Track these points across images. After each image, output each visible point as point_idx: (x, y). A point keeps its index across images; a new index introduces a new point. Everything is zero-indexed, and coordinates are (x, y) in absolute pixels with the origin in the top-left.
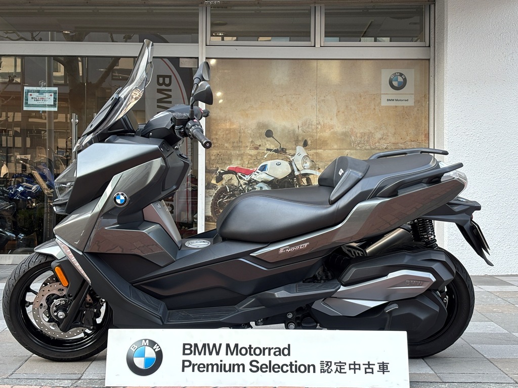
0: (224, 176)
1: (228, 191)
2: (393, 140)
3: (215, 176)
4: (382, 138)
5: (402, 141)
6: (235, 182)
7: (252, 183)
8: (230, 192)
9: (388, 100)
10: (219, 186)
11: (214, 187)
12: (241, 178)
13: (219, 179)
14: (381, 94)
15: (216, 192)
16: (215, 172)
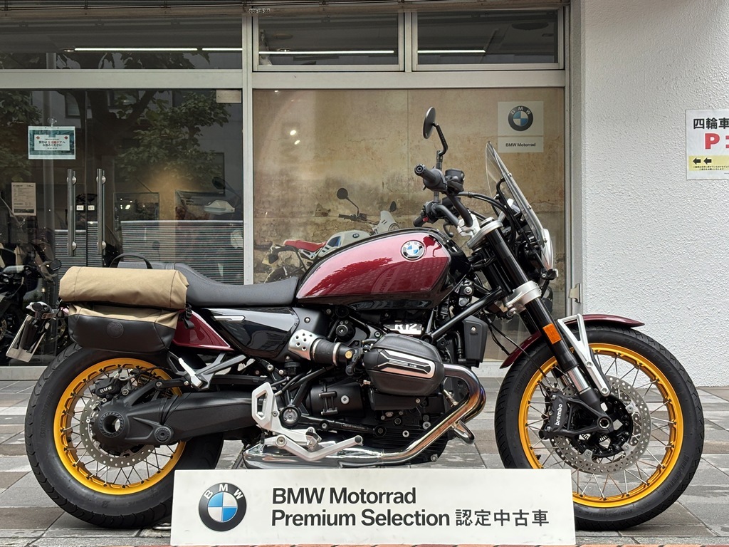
0: (280, 254)
1: (286, 274)
3: (268, 253)
6: (296, 262)
8: (289, 275)
9: (507, 145)
10: (274, 268)
11: (266, 269)
12: (303, 256)
13: (274, 258)
14: (497, 137)
15: (269, 276)
16: (267, 248)
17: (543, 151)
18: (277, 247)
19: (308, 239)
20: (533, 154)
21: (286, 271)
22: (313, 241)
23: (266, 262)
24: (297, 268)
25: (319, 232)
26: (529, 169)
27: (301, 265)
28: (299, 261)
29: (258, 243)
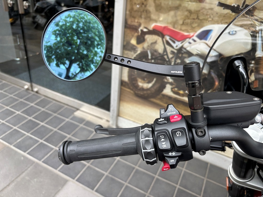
0: (146, 36)
1: (150, 57)
3: (136, 34)
6: (160, 48)
7: (182, 54)
8: (152, 59)
10: (139, 50)
11: (133, 49)
12: (168, 43)
13: (141, 40)
15: (135, 56)
16: (135, 29)
18: (145, 30)
19: (176, 26)
21: (150, 55)
22: (181, 30)
24: (160, 54)
25: (189, 21)
27: (164, 52)
28: (163, 47)
29: (129, 22)
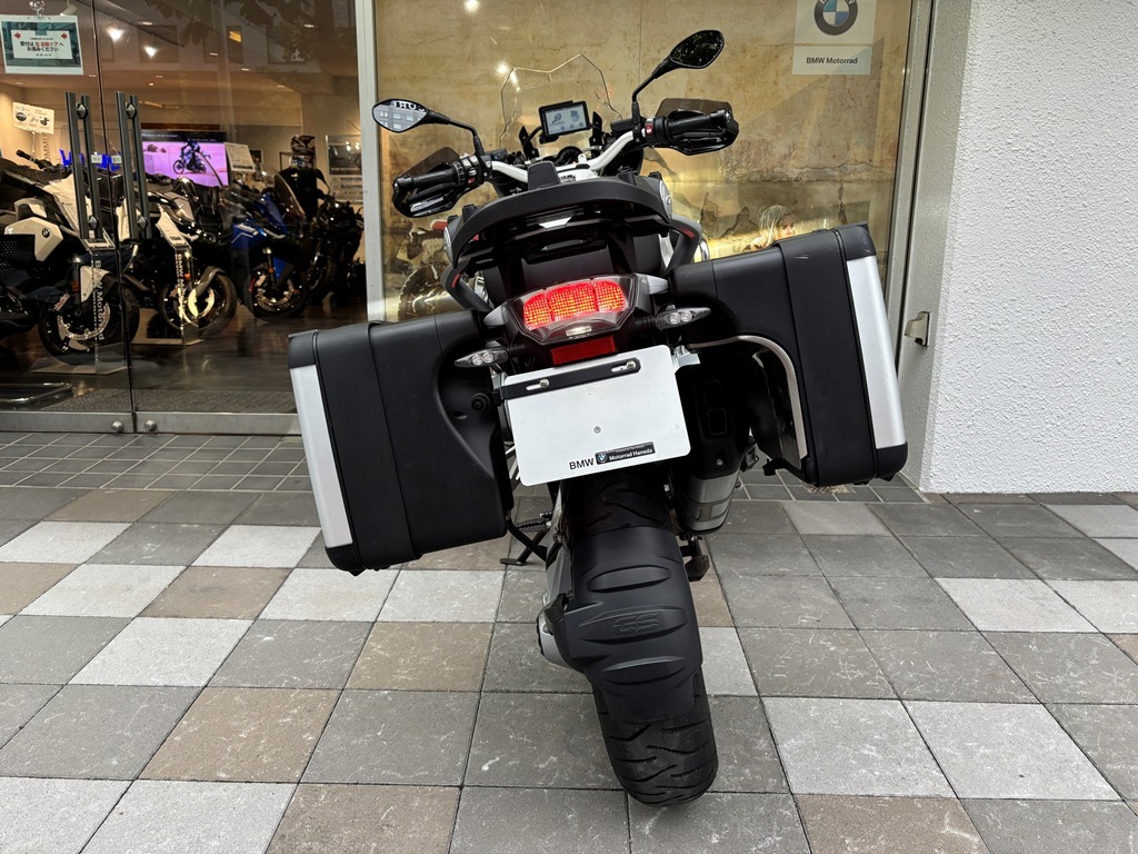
0: (424, 243)
1: (436, 277)
2: (815, 161)
3: (406, 241)
4: (790, 154)
5: (834, 163)
8: (440, 279)
9: (810, 60)
10: (415, 267)
11: (404, 267)
13: (415, 250)
14: (793, 45)
15: (408, 280)
16: (404, 232)
17: (869, 73)
18: (420, 233)
20: (852, 78)
21: (435, 272)
23: (402, 256)
26: (842, 105)
29: (389, 224)
